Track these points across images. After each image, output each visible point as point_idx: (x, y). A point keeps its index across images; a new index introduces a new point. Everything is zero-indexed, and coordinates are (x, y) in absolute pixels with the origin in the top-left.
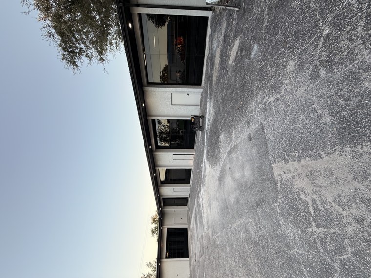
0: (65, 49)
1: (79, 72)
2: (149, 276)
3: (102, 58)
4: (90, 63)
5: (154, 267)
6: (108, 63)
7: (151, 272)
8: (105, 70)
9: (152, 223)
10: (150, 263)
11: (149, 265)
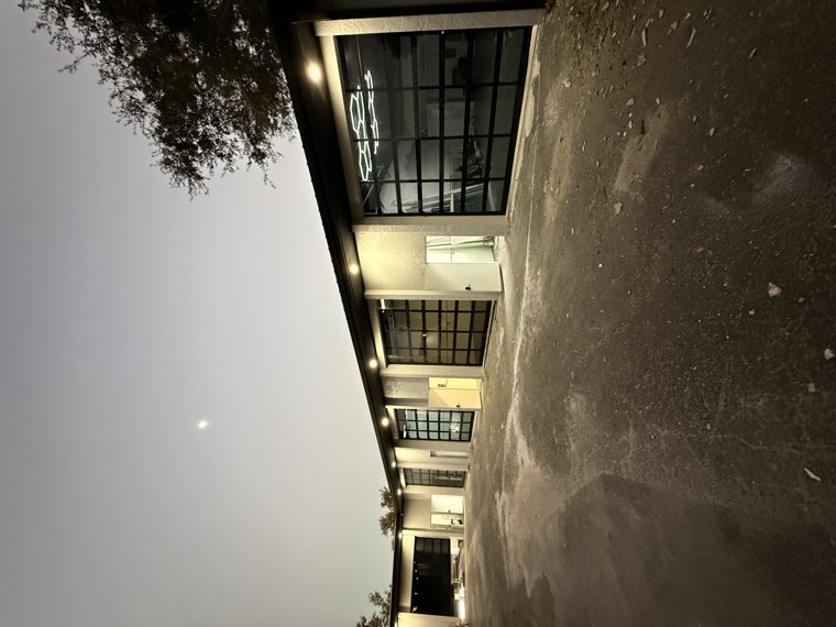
0: (168, 141)
1: (203, 191)
2: (376, 624)
3: (259, 150)
4: (229, 168)
5: (385, 604)
6: (274, 162)
7: (380, 616)
8: (266, 179)
9: (383, 505)
10: (378, 595)
11: (376, 598)
